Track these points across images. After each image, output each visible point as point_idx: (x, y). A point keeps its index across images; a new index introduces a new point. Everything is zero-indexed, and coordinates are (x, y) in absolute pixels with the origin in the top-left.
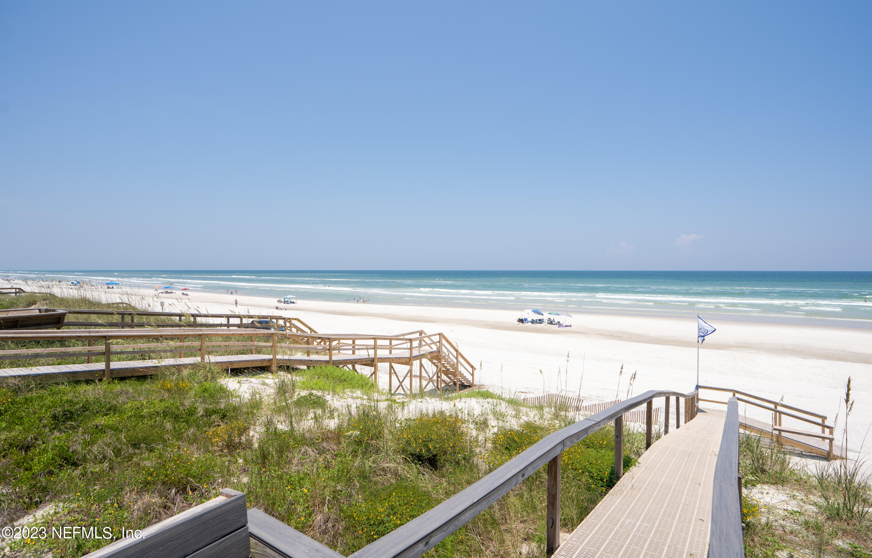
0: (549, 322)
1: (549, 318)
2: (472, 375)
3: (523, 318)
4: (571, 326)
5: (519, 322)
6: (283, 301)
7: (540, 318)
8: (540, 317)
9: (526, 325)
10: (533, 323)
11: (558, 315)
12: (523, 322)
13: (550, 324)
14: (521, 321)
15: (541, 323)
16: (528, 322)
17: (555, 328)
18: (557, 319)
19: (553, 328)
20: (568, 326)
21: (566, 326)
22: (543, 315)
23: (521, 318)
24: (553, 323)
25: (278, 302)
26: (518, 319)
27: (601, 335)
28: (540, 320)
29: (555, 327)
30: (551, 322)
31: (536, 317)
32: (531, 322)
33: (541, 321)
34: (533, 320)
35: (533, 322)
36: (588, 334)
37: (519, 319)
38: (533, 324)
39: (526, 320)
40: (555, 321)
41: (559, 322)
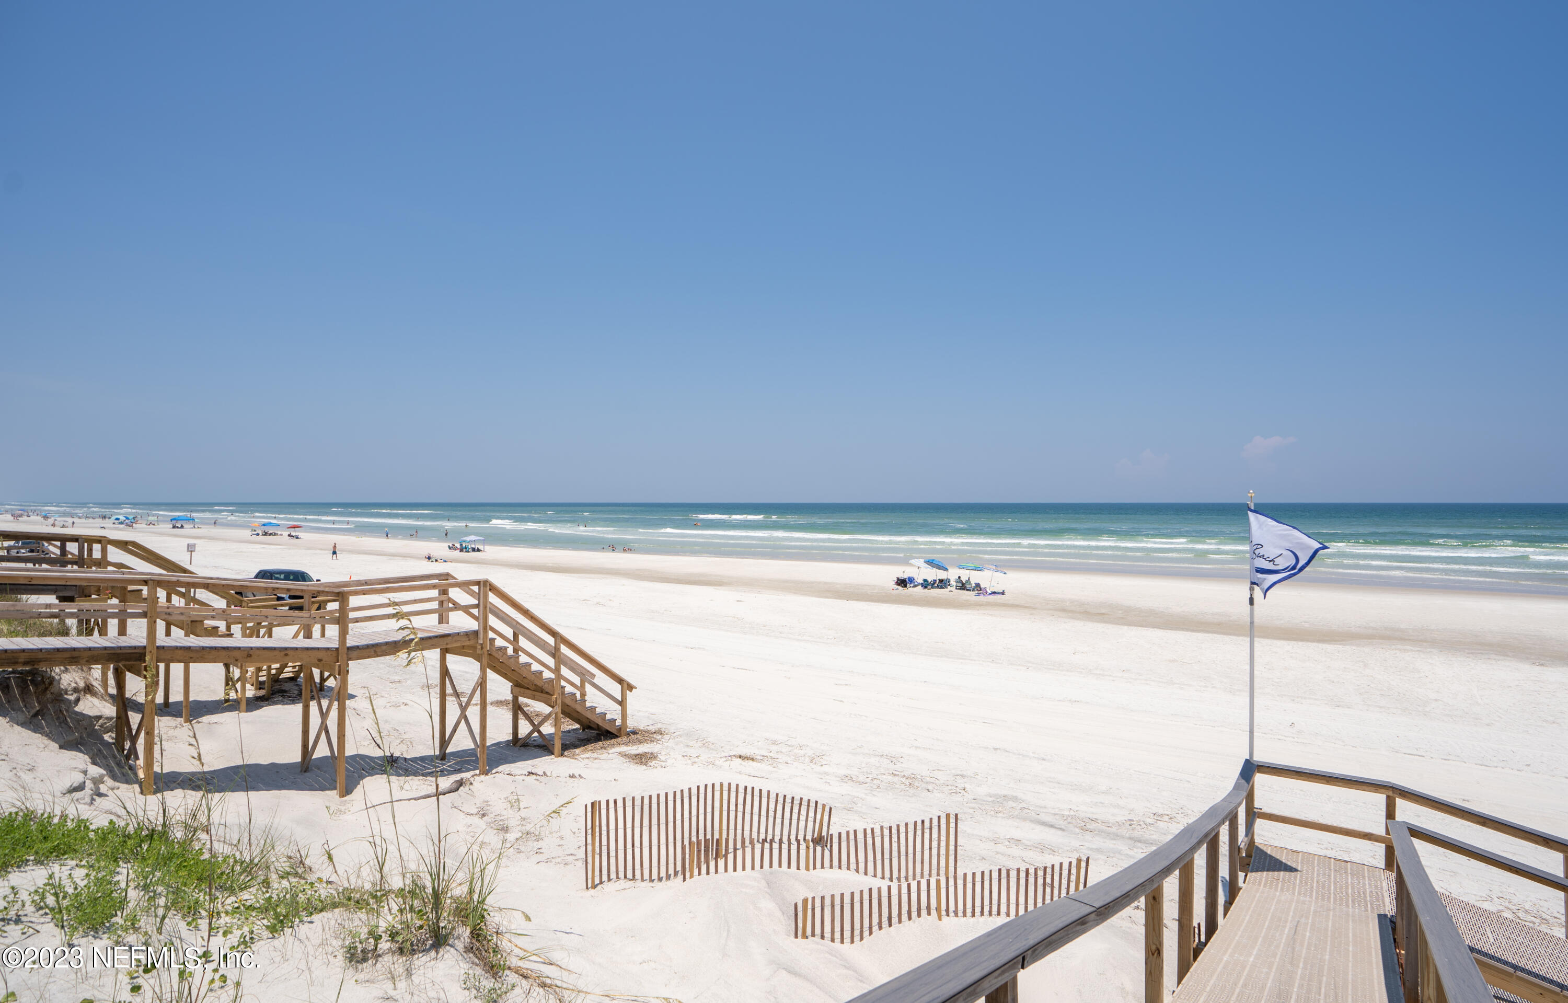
0: (960, 585)
1: (959, 577)
2: (622, 703)
3: (906, 576)
4: (1003, 593)
5: (899, 585)
6: (459, 547)
7: (941, 578)
8: (942, 575)
9: (910, 590)
10: (926, 587)
11: (977, 569)
12: (905, 586)
13: (960, 589)
14: (902, 582)
15: (942, 588)
16: (915, 586)
17: (968, 598)
18: (975, 577)
19: (964, 598)
20: (998, 593)
21: (994, 593)
22: (946, 570)
23: (901, 576)
24: (968, 586)
25: (450, 548)
26: (896, 580)
27: (1064, 610)
28: (941, 581)
29: (970, 596)
30: (963, 586)
31: (933, 574)
32: (922, 585)
33: (943, 584)
34: (925, 581)
35: (926, 584)
36: (1034, 609)
37: (898, 578)
38: (926, 590)
39: (911, 580)
40: (970, 583)
41: (978, 585)
